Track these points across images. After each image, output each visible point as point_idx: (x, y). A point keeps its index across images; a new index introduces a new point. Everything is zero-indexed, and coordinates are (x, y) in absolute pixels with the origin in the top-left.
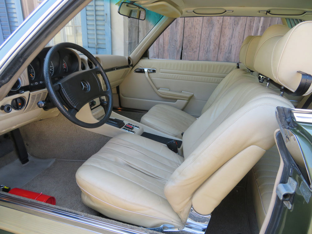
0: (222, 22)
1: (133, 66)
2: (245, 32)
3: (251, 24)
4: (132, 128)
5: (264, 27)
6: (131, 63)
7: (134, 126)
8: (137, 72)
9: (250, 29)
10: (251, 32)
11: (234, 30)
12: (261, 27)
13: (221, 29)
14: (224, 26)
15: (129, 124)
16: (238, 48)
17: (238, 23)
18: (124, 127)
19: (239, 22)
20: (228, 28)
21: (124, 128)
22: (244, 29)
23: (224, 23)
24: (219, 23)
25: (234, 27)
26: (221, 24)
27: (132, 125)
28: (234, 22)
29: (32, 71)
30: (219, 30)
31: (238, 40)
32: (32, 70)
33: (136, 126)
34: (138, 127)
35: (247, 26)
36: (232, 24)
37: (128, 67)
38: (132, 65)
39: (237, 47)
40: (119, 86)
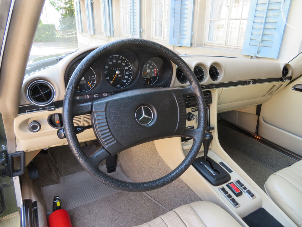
1: (291, 80)
4: (239, 194)
6: (289, 75)
7: (245, 188)
8: (296, 89)
15: (239, 182)
18: (224, 186)
21: (223, 189)
27: (242, 185)
29: (93, 78)
32: (93, 76)
33: (249, 192)
34: (252, 195)
37: (281, 80)
38: (290, 78)
40: (261, 104)
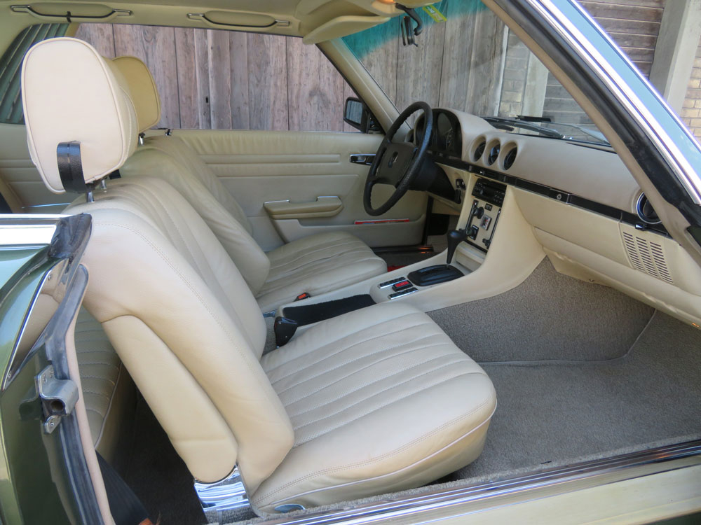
0: (111, 33)
2: (178, 61)
3: (187, 41)
5: (219, 48)
9: (188, 53)
10: (193, 60)
11: (150, 55)
12: (212, 48)
13: (113, 51)
14: (119, 45)
16: (169, 99)
17: (155, 38)
19: (157, 35)
20: (133, 50)
22: (173, 52)
23: (119, 36)
24: (105, 35)
25: (148, 48)
26: (111, 39)
28: (145, 33)
30: (108, 53)
31: (165, 81)
35: (179, 44)
36: (139, 40)
39: (166, 98)
